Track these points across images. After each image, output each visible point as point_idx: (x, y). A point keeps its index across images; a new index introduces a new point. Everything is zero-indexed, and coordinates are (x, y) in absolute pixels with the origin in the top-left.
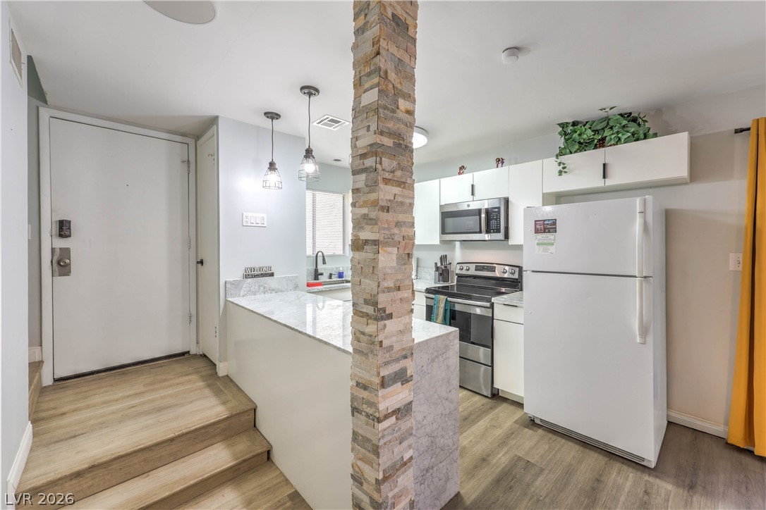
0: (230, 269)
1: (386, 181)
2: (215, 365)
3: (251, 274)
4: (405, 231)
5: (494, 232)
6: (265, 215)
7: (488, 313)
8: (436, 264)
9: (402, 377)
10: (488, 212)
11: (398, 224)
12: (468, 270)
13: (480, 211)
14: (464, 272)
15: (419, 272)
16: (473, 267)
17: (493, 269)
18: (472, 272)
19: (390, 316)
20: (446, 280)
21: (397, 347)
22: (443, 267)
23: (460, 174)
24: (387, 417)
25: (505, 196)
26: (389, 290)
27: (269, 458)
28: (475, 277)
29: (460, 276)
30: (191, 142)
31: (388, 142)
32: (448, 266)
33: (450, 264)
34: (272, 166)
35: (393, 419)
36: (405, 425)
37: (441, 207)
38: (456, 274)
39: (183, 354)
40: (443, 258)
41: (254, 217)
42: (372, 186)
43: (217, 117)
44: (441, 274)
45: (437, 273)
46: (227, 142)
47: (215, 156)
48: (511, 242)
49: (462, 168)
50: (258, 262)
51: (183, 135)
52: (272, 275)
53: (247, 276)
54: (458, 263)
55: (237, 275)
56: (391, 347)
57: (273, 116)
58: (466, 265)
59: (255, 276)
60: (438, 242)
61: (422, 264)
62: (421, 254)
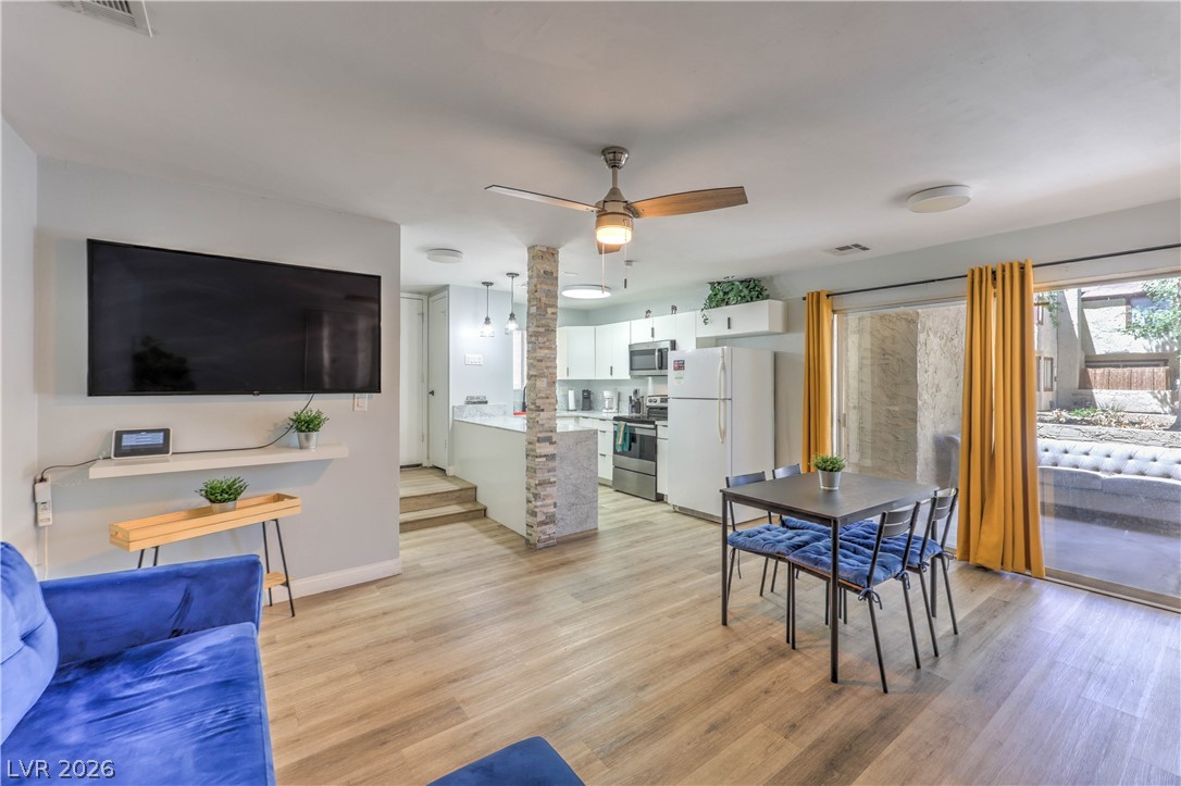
0: (456, 398)
1: (541, 348)
2: (444, 470)
3: (470, 401)
4: (550, 370)
5: (664, 369)
6: (481, 356)
7: (652, 433)
8: (630, 397)
9: (549, 440)
10: (660, 352)
11: (547, 367)
12: (656, 402)
13: (655, 350)
14: (653, 404)
16: (659, 399)
18: (659, 404)
19: (543, 410)
20: (638, 411)
21: (547, 426)
22: (636, 400)
23: (647, 317)
24: (540, 456)
25: (673, 339)
26: (542, 398)
27: (485, 515)
29: (650, 408)
30: (425, 298)
31: (542, 330)
32: (640, 399)
33: (642, 397)
34: (487, 320)
35: (544, 459)
36: (551, 464)
37: (630, 346)
38: (647, 406)
39: (418, 465)
40: (636, 392)
41: (473, 358)
42: (534, 350)
43: (448, 286)
44: (633, 406)
45: (630, 404)
46: (455, 301)
47: (446, 313)
48: (667, 377)
49: (649, 311)
50: (477, 393)
51: (419, 293)
52: (486, 402)
53: (468, 403)
54: (648, 396)
55: (461, 402)
56: (543, 425)
57: (488, 284)
58: (655, 397)
59: (474, 403)
60: (629, 377)
61: (622, 397)
62: (622, 389)
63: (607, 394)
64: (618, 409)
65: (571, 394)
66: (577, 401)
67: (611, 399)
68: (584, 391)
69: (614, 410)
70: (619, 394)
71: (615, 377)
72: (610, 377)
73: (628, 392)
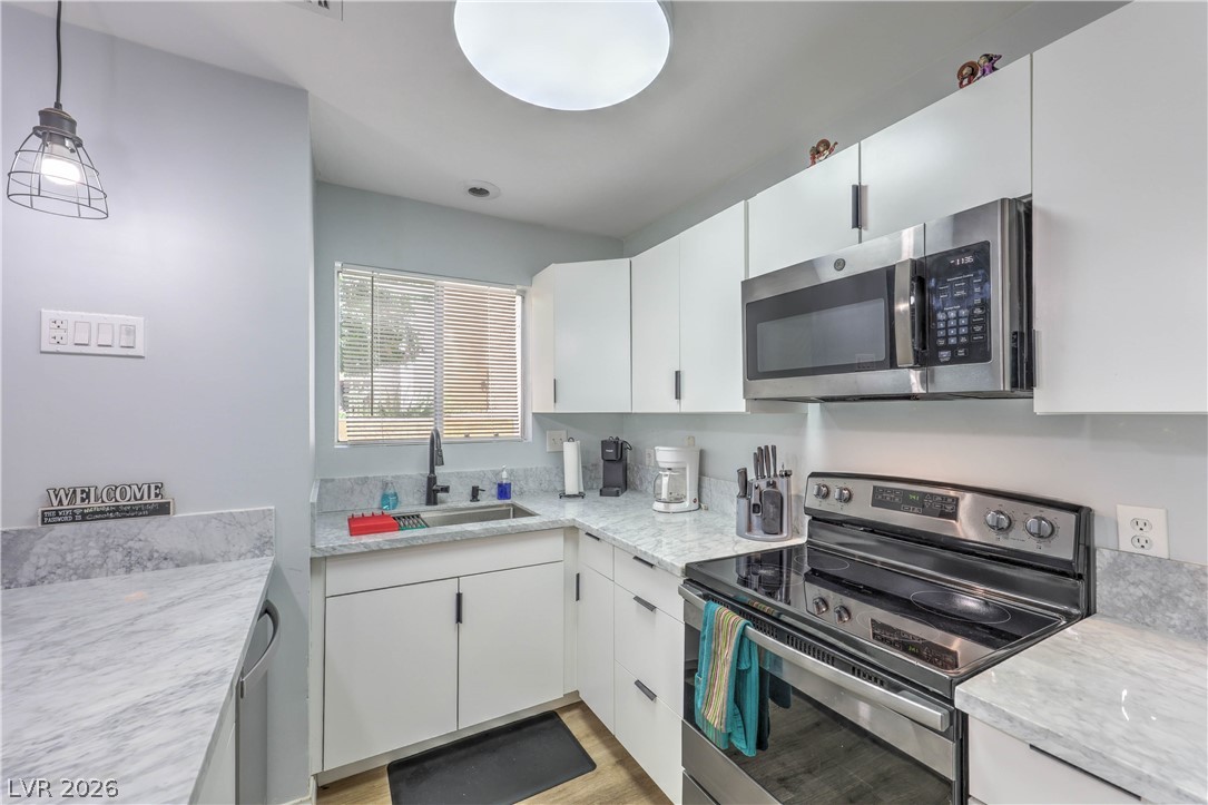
5: (954, 360)
8: (743, 473)
10: (923, 274)
12: (849, 499)
13: (889, 273)
14: (832, 506)
15: (705, 491)
16: (864, 491)
17: (949, 511)
18: (862, 509)
20: (773, 527)
22: (763, 484)
25: (1014, 192)
28: (873, 528)
29: (819, 520)
32: (781, 484)
33: (787, 475)
37: (748, 285)
38: (808, 511)
40: (764, 456)
41: (89, 323)
44: (755, 508)
45: (744, 502)
48: (1044, 401)
50: (105, 470)
53: (51, 517)
54: (814, 475)
58: (841, 483)
59: (85, 517)
60: (740, 405)
61: (711, 467)
62: (711, 441)
63: (665, 456)
64: (699, 500)
65: (571, 452)
66: (586, 468)
67: (677, 472)
68: (605, 444)
69: (687, 504)
70: (702, 454)
71: (688, 405)
72: (671, 406)
73: (735, 453)
